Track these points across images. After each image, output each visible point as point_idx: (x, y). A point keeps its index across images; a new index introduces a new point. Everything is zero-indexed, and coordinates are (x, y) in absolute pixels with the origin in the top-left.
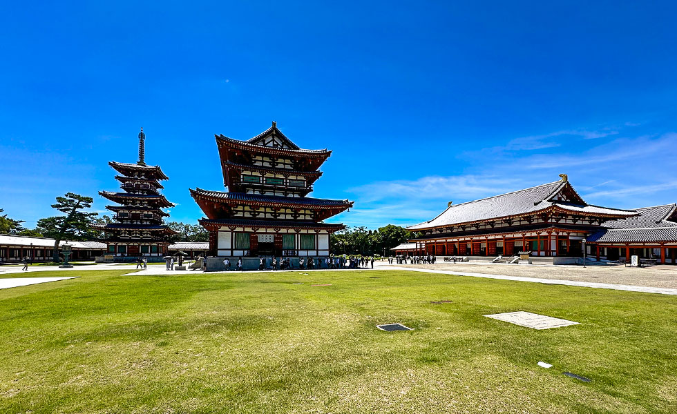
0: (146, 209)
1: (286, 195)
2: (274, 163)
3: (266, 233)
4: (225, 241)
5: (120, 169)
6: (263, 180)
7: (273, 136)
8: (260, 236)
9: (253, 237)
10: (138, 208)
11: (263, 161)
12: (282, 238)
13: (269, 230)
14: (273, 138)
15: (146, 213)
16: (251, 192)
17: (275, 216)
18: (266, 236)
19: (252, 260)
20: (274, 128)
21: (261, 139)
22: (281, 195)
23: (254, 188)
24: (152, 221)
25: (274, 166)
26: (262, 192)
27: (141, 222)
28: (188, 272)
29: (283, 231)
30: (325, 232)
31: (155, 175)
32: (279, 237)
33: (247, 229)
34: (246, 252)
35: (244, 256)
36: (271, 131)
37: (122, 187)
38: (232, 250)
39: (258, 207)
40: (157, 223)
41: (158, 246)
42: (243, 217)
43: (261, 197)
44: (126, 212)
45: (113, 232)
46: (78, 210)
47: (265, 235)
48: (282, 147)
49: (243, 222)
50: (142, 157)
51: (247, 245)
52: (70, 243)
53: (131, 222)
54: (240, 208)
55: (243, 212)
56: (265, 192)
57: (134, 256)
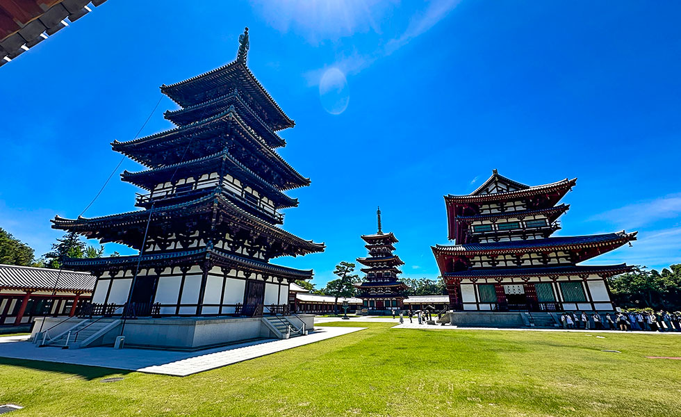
0: (385, 268)
1: (525, 239)
2: (502, 208)
3: (513, 283)
4: (468, 294)
5: (367, 239)
6: (495, 227)
7: (496, 183)
8: (506, 286)
9: (498, 288)
10: (380, 269)
11: (490, 209)
12: (534, 289)
13: (516, 280)
14: (496, 184)
15: (386, 271)
16: (484, 242)
17: (519, 263)
18: (514, 287)
19: (503, 316)
20: (496, 175)
21: (485, 188)
22: (519, 239)
23: (487, 237)
24: (390, 278)
25: (503, 211)
26: (497, 239)
27: (383, 280)
28: (439, 327)
29: (532, 279)
30: (596, 277)
31: (389, 240)
32: (529, 287)
33: (491, 281)
34: (493, 306)
35: (491, 311)
36: (494, 179)
37: (370, 253)
38: (477, 303)
39: (497, 256)
40: (394, 280)
41: (396, 301)
42: (482, 268)
43: (497, 244)
44: (373, 272)
45: (365, 289)
46: (347, 274)
47: (511, 286)
48: (508, 191)
49: (483, 272)
50: (380, 229)
51: (492, 297)
52: (347, 299)
53: (377, 280)
54: (477, 258)
55: (482, 262)
56: (499, 239)
57: (381, 310)
